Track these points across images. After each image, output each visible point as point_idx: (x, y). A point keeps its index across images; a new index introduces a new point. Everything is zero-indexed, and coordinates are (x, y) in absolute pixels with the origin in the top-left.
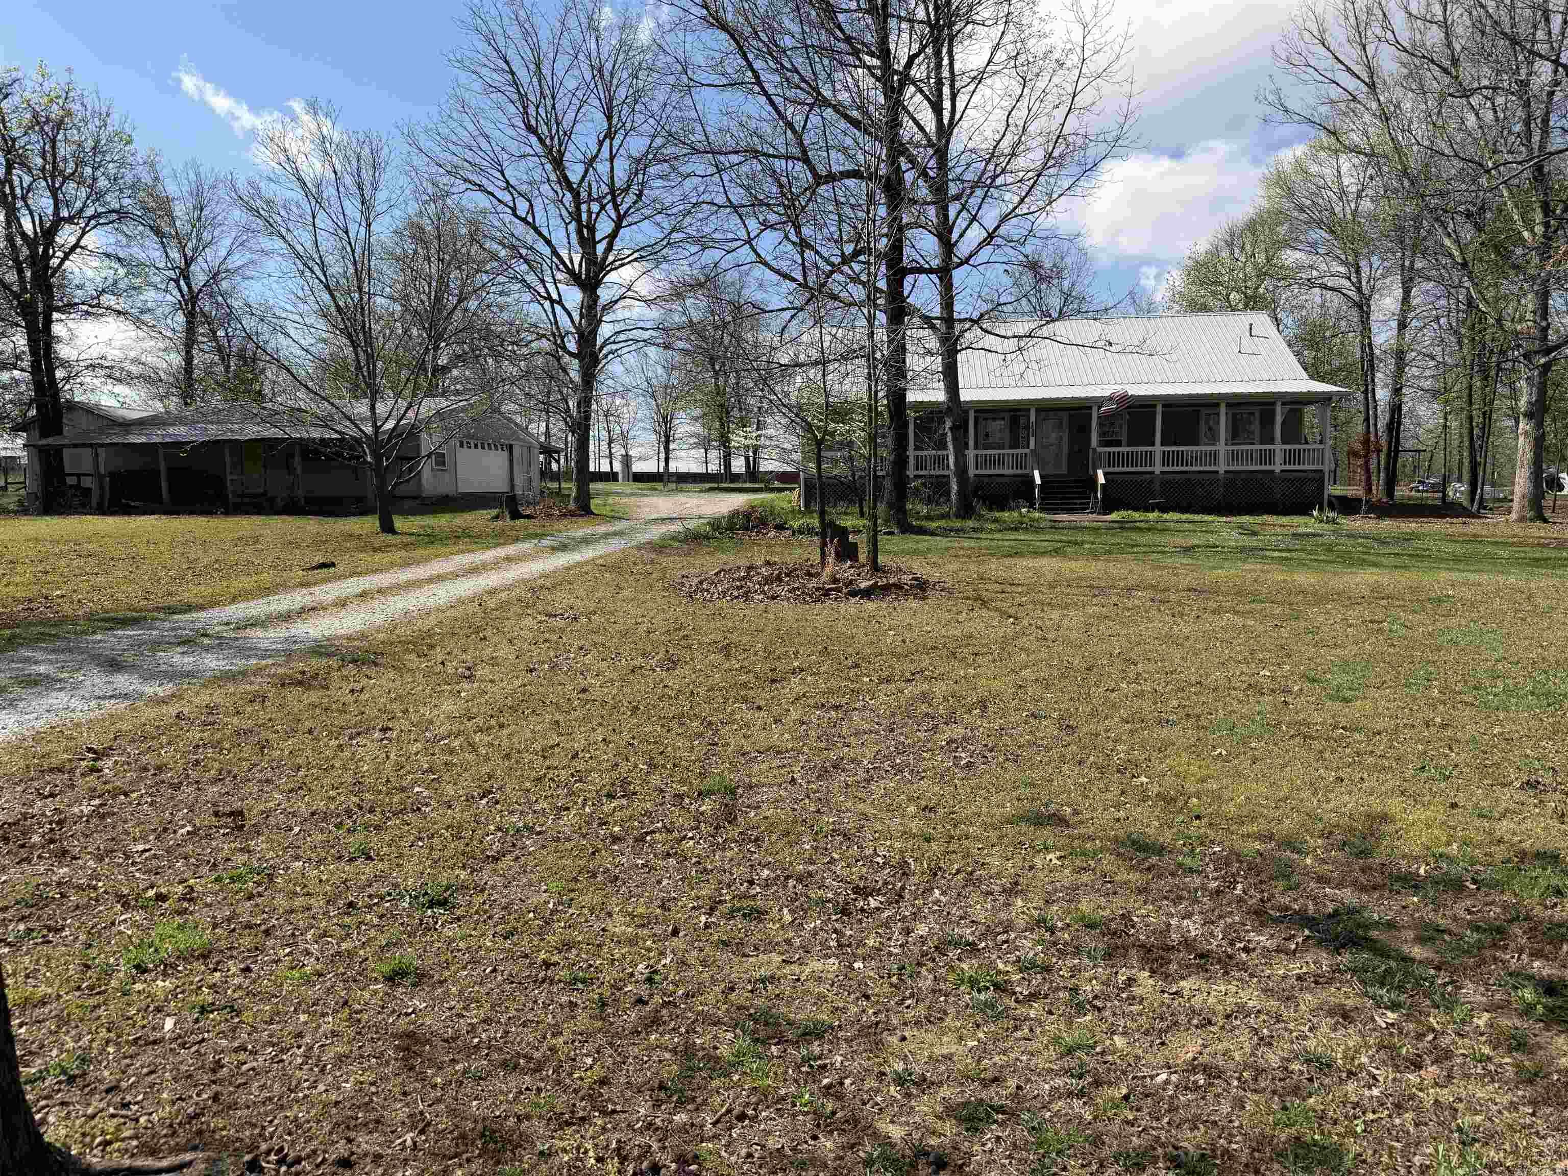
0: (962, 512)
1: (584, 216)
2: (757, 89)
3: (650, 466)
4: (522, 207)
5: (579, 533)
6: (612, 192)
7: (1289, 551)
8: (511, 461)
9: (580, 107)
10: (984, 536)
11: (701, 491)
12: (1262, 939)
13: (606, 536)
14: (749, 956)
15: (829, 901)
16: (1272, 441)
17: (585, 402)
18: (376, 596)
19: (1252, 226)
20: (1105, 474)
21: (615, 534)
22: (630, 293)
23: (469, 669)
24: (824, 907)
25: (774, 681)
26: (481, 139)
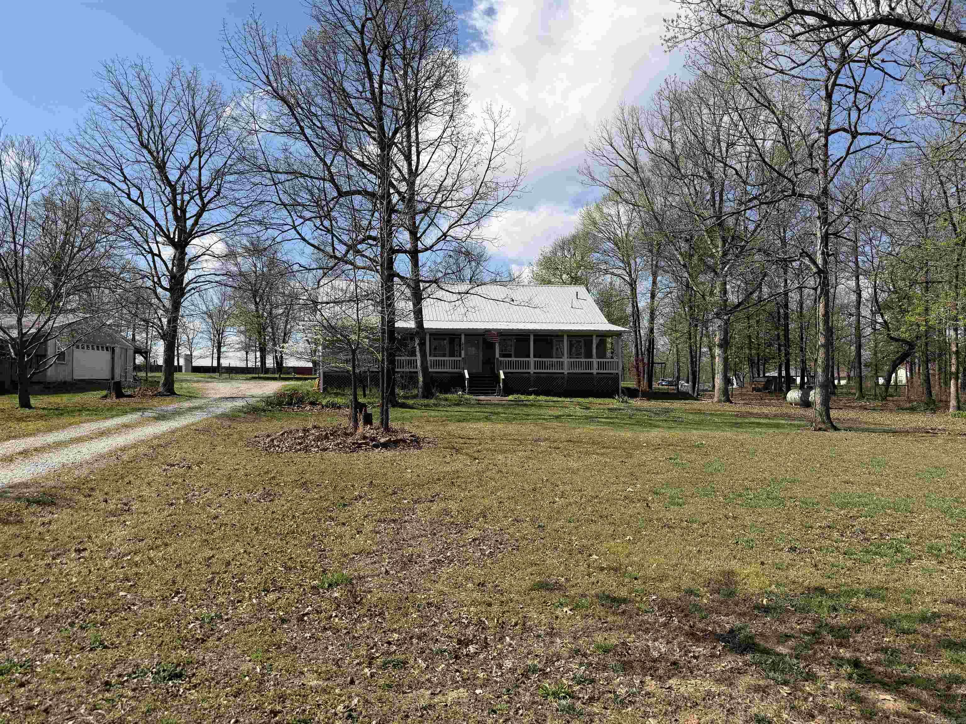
0: (426, 394)
1: (179, 203)
2: (302, 137)
3: (207, 362)
4: (135, 193)
5: (171, 407)
6: (200, 188)
7: (611, 418)
8: (113, 358)
9: (179, 135)
10: (442, 409)
11: (247, 379)
12: (700, 650)
13: (190, 409)
14: (406, 693)
15: (445, 651)
16: (591, 356)
17: (173, 320)
18: (34, 453)
19: (574, 239)
20: (504, 373)
21: (196, 408)
22: (208, 252)
23: (126, 504)
24: (442, 655)
25: (345, 505)
26: (107, 148)
